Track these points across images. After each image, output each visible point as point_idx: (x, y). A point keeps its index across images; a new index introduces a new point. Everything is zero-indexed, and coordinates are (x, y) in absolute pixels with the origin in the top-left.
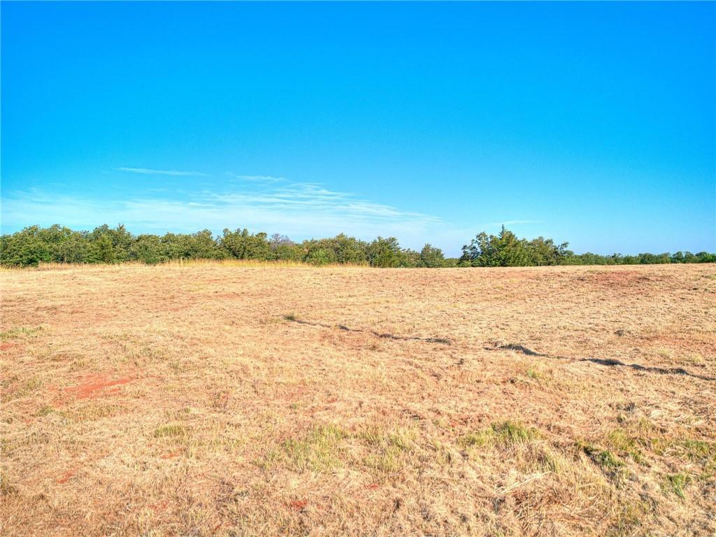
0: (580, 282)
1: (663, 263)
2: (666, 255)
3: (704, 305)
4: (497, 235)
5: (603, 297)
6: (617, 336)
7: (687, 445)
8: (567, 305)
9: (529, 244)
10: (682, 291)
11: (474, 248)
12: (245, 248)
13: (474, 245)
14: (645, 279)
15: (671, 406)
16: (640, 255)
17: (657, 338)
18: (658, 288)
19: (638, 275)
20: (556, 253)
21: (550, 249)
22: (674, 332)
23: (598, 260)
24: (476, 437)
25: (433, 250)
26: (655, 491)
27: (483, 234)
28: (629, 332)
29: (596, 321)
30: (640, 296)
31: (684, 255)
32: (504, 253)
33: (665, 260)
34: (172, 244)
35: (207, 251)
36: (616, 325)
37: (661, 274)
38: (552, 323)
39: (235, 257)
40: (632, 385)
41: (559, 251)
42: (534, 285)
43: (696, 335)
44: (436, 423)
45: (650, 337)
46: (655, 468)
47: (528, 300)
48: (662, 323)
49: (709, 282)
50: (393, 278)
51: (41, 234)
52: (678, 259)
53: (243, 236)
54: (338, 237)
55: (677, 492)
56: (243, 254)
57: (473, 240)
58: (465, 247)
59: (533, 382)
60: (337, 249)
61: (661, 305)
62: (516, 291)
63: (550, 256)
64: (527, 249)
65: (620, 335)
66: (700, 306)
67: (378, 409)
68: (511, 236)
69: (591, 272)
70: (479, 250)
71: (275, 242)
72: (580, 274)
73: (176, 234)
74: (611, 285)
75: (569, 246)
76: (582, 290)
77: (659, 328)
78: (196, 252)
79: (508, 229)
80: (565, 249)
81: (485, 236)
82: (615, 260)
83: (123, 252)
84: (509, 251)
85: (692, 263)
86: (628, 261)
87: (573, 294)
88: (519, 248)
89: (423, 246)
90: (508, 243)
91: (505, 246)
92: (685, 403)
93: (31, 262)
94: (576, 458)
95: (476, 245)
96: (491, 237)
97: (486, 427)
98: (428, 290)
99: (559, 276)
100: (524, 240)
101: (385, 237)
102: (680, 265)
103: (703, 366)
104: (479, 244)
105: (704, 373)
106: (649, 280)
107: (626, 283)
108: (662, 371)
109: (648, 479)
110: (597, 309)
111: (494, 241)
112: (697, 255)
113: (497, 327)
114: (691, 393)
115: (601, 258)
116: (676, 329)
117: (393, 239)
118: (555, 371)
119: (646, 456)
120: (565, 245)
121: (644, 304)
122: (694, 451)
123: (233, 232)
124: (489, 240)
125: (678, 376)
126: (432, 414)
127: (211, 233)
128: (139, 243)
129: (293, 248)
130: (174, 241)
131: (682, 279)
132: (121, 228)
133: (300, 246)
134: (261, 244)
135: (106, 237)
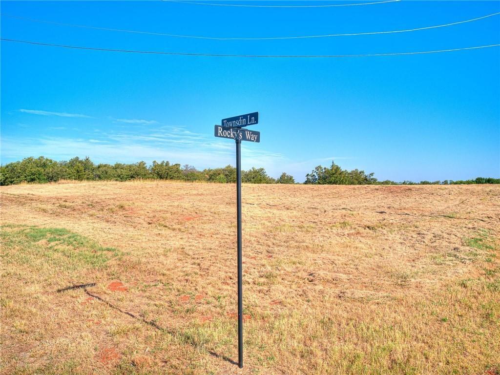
0: (376, 190)
4: (329, 167)
5: (386, 197)
9: (349, 174)
10: (426, 195)
11: (314, 175)
12: (167, 174)
13: (314, 173)
17: (404, 209)
18: (415, 194)
19: (407, 188)
21: (362, 177)
22: (412, 208)
24: (335, 225)
25: (287, 177)
27: (320, 167)
28: (394, 207)
30: (404, 197)
32: (334, 179)
34: (122, 170)
35: (145, 175)
36: (388, 206)
39: (162, 179)
41: (368, 178)
42: (352, 192)
43: (421, 208)
44: (321, 224)
45: (401, 209)
46: (387, 229)
47: (349, 198)
48: (409, 205)
49: (441, 191)
50: (277, 188)
51: (35, 163)
53: (166, 165)
54: (227, 167)
55: (391, 233)
56: (167, 177)
57: (313, 171)
58: (308, 175)
59: (352, 216)
60: (226, 175)
62: (343, 194)
63: (362, 182)
64: (347, 177)
65: (388, 208)
68: (338, 168)
69: (383, 187)
70: (317, 177)
71: (185, 170)
72: (377, 187)
73: (122, 163)
74: (391, 192)
75: (374, 175)
76: (377, 194)
78: (138, 175)
79: (336, 163)
80: (372, 177)
81: (321, 168)
83: (90, 175)
84: (337, 177)
87: (371, 195)
88: (343, 176)
89: (281, 174)
90: (336, 172)
91: (334, 174)
92: (402, 219)
93: (32, 180)
94: (365, 229)
95: (315, 174)
96: (325, 168)
97: (338, 223)
98: (298, 194)
99: (366, 188)
100: (346, 171)
101: (257, 168)
104: (317, 173)
106: (411, 190)
107: (400, 192)
108: (399, 214)
109: (384, 231)
111: (327, 171)
114: (406, 218)
117: (262, 169)
118: (360, 214)
119: (385, 228)
120: (372, 174)
121: (405, 199)
122: (399, 227)
123: (159, 163)
124: (324, 171)
125: (404, 215)
126: (319, 222)
127: (145, 164)
128: (100, 169)
129: (197, 174)
130: (122, 168)
131: (428, 190)
132: (87, 159)
133: (202, 173)
134: (178, 171)
135: (80, 165)
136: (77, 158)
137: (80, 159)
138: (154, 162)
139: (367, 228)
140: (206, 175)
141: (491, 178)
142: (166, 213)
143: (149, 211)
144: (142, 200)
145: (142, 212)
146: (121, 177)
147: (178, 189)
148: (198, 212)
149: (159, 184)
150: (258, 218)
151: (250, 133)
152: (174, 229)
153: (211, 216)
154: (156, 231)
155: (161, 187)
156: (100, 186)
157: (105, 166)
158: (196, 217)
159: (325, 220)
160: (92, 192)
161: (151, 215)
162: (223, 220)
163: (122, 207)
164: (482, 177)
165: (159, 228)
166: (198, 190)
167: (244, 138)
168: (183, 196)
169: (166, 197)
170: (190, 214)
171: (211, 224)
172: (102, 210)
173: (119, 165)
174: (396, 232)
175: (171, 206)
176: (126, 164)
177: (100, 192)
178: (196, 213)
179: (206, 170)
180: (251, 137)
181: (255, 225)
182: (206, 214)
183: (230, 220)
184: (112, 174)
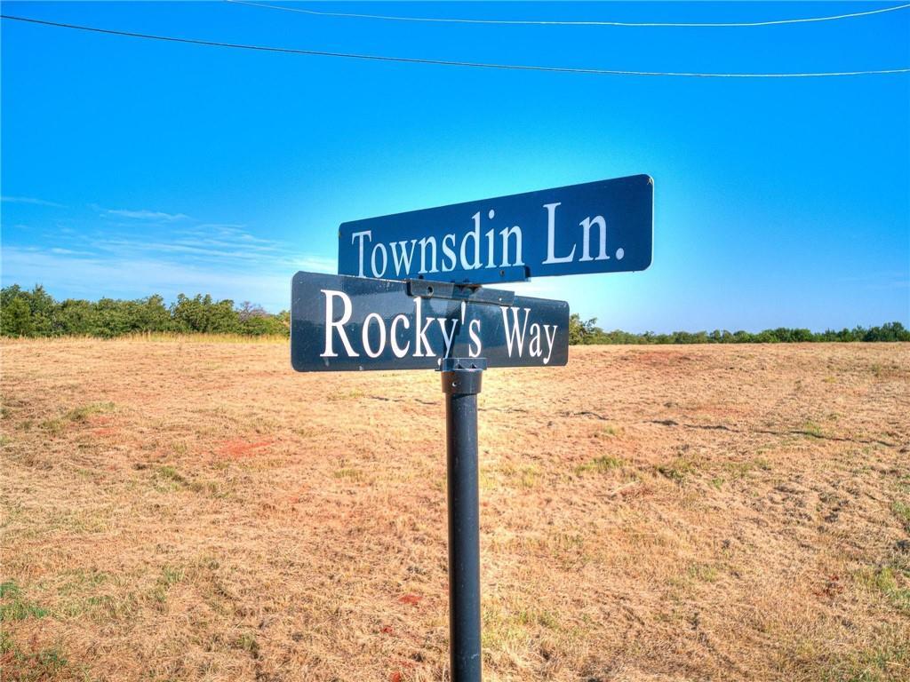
0: (623, 361)
1: (699, 342)
2: (703, 333)
3: (738, 383)
5: (648, 375)
6: (666, 408)
7: (723, 465)
8: (616, 383)
10: (720, 370)
12: (207, 320)
14: (686, 358)
15: (712, 446)
16: (675, 333)
17: (700, 408)
18: (698, 367)
19: (679, 355)
20: (583, 330)
21: (576, 325)
22: (714, 404)
23: (628, 339)
24: (586, 466)
26: (705, 487)
28: (677, 404)
29: (646, 396)
30: (682, 375)
31: (721, 335)
33: (701, 340)
34: (114, 313)
35: (161, 322)
36: (665, 399)
37: (700, 354)
38: (608, 398)
39: (196, 331)
40: (684, 436)
41: (586, 327)
42: (580, 365)
43: (731, 406)
44: (551, 461)
45: (694, 408)
46: (704, 476)
47: (577, 378)
48: (703, 398)
49: (745, 362)
52: (715, 338)
53: (205, 303)
55: (717, 487)
56: (205, 327)
59: (611, 436)
61: (701, 383)
63: (576, 334)
65: (669, 406)
66: (735, 383)
67: (502, 455)
69: (633, 351)
71: (243, 312)
72: (622, 353)
73: (115, 299)
74: (654, 364)
75: (597, 322)
76: (627, 369)
77: (701, 401)
78: (146, 323)
80: (593, 326)
82: (647, 339)
83: (45, 323)
85: (730, 343)
86: (662, 340)
87: (618, 373)
92: (723, 444)
94: (655, 475)
97: (589, 460)
99: (602, 355)
102: (718, 345)
103: (735, 425)
105: (736, 429)
106: (689, 359)
107: (668, 363)
108: (705, 428)
109: (701, 481)
110: (645, 386)
112: (735, 335)
113: (560, 401)
114: (727, 439)
115: (632, 337)
116: (716, 402)
118: (626, 429)
119: (698, 471)
120: (593, 321)
121: (686, 382)
122: (727, 468)
125: (717, 430)
126: (546, 456)
127: (162, 299)
128: (66, 310)
129: (268, 319)
130: (114, 309)
131: (720, 359)
132: (39, 290)
133: (277, 318)
134: (228, 314)
135: (20, 301)
136: (16, 287)
137: (22, 290)
138: (182, 295)
139: (658, 473)
140: (285, 323)
141: (800, 328)
142: (184, 432)
143: (145, 429)
144: (138, 390)
145: (126, 432)
146: (112, 325)
147: (223, 359)
148: (261, 428)
149: (185, 346)
150: (403, 446)
151: (521, 314)
152: (198, 488)
153: (292, 440)
154: (150, 496)
155: (188, 353)
156: (52, 353)
157: (78, 303)
158: (257, 445)
159: (558, 449)
160: (30, 367)
161: (148, 440)
162: (321, 452)
163: (79, 417)
164: (786, 328)
165: (162, 484)
166: (265, 361)
167: (497, 354)
168: (234, 379)
169: (195, 382)
170: (243, 433)
171: (293, 467)
172: (27, 426)
173: (110, 301)
174: (727, 484)
175: (200, 411)
176: (123, 300)
177: (50, 369)
178: (258, 432)
179: (284, 311)
180: (528, 337)
181: (399, 468)
182: (280, 434)
183: (338, 452)
184: (91, 321)
